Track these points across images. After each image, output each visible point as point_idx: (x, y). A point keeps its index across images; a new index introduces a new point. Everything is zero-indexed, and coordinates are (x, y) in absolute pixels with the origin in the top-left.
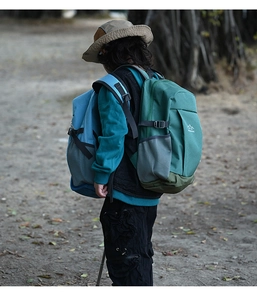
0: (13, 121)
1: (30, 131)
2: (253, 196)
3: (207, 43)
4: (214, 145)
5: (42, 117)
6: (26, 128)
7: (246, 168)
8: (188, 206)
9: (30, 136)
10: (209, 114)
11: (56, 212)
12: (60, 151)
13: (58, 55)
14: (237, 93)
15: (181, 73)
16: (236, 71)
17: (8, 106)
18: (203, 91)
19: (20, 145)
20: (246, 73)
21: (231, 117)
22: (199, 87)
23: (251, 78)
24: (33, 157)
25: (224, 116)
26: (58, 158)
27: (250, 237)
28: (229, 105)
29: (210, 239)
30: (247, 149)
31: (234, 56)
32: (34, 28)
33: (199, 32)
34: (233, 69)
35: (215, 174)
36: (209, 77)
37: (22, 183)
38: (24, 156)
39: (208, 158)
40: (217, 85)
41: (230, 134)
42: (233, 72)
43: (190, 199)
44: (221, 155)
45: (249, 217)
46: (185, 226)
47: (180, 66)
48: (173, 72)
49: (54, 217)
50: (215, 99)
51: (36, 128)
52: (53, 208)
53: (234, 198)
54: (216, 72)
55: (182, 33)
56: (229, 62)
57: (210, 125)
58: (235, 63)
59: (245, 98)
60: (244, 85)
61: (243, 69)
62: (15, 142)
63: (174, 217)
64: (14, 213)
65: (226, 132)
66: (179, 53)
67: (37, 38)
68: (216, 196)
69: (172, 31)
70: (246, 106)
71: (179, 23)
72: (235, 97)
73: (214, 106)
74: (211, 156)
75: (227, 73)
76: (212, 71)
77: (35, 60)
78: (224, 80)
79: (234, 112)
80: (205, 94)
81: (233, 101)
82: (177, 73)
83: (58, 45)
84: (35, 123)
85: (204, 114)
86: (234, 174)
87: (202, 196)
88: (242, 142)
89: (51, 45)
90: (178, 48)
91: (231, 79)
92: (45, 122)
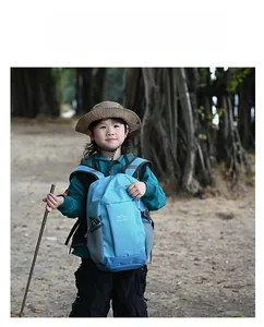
1: (18, 229)
2: (236, 294)
3: (205, 145)
4: (204, 248)
5: (31, 216)
6: (15, 227)
7: (233, 270)
8: (170, 301)
9: (18, 234)
10: (203, 218)
11: (40, 303)
12: (48, 248)
13: (53, 157)
14: (235, 199)
15: (176, 175)
16: (235, 176)
18: (199, 195)
20: (246, 179)
21: (225, 222)
22: (196, 191)
23: (250, 184)
24: (20, 253)
25: (218, 220)
26: (46, 255)
28: (224, 210)
30: (237, 253)
31: (234, 160)
32: (30, 128)
33: (196, 135)
34: (232, 174)
35: (201, 274)
36: (205, 182)
39: (196, 259)
40: (214, 190)
41: (222, 238)
42: (231, 178)
43: (173, 295)
44: (210, 257)
45: (228, 312)
47: (175, 169)
48: (168, 174)
49: (38, 306)
50: (210, 204)
51: (24, 226)
52: (37, 298)
54: (213, 176)
55: (179, 136)
56: (228, 167)
57: (203, 229)
58: (234, 168)
59: (242, 204)
60: (243, 191)
61: (242, 175)
65: (219, 236)
66: (175, 156)
67: (31, 138)
68: (199, 294)
69: (169, 133)
70: (243, 211)
71: (176, 125)
72: (231, 202)
73: (208, 211)
74: (200, 257)
75: (225, 178)
76: (209, 175)
77: (28, 160)
78: (221, 185)
79: (229, 217)
80: (201, 198)
81: (228, 206)
82: (173, 175)
83: (54, 146)
84: (24, 222)
85: (198, 218)
86: (220, 275)
87: (186, 293)
88: (233, 245)
89: (46, 146)
90: (174, 152)
91: (229, 184)
92: (34, 221)
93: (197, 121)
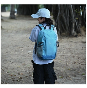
0: (16, 46)
3: (78, 21)
4: (76, 53)
5: (25, 45)
6: (19, 48)
8: (63, 70)
9: (20, 50)
12: (28, 54)
15: (69, 31)
17: (15, 42)
19: (16, 53)
22: (75, 35)
24: (19, 56)
26: (27, 56)
27: (79, 79)
29: (67, 79)
33: (75, 18)
36: (78, 32)
37: (14, 64)
38: (17, 56)
39: (73, 56)
40: (81, 34)
41: (82, 49)
43: (65, 68)
44: (78, 55)
45: (81, 73)
46: (60, 76)
47: (69, 29)
49: (21, 73)
51: (22, 48)
52: (21, 70)
53: (78, 68)
54: (81, 30)
55: (70, 18)
57: (77, 47)
62: (15, 52)
63: (58, 73)
64: (9, 72)
68: (73, 67)
69: (66, 18)
71: (69, 15)
73: (79, 41)
74: (75, 56)
76: (79, 30)
80: (77, 37)
84: (22, 47)
85: (76, 43)
87: (68, 67)
92: (25, 46)
93: (75, 14)
